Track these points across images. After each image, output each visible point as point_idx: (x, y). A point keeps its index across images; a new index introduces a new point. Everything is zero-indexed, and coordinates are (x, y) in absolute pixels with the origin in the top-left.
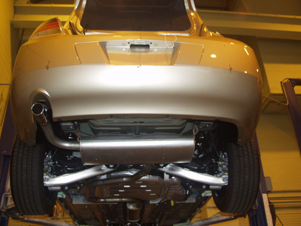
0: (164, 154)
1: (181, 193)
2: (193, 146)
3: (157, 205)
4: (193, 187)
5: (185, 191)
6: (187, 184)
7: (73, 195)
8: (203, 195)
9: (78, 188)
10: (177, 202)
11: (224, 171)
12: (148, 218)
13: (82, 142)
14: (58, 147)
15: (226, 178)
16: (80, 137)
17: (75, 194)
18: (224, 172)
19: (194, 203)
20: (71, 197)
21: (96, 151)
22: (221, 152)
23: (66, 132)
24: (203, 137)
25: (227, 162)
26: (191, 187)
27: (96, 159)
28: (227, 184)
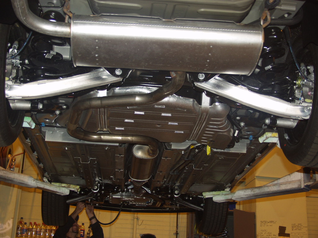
0: (210, 54)
1: (225, 134)
2: (261, 44)
3: (183, 152)
4: (246, 125)
5: (232, 130)
6: (238, 118)
7: (46, 126)
8: (261, 140)
9: (58, 112)
10: (215, 150)
11: (305, 96)
12: (164, 177)
13: (75, 23)
14: (34, 29)
15: (307, 107)
16: (71, 15)
17: (50, 126)
18: (305, 99)
19: (243, 154)
20: (43, 129)
21: (97, 41)
22: (302, 64)
23: (45, 10)
24: (275, 37)
25: (311, 81)
26: (242, 124)
27: (96, 55)
28: (308, 118)
